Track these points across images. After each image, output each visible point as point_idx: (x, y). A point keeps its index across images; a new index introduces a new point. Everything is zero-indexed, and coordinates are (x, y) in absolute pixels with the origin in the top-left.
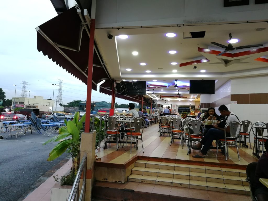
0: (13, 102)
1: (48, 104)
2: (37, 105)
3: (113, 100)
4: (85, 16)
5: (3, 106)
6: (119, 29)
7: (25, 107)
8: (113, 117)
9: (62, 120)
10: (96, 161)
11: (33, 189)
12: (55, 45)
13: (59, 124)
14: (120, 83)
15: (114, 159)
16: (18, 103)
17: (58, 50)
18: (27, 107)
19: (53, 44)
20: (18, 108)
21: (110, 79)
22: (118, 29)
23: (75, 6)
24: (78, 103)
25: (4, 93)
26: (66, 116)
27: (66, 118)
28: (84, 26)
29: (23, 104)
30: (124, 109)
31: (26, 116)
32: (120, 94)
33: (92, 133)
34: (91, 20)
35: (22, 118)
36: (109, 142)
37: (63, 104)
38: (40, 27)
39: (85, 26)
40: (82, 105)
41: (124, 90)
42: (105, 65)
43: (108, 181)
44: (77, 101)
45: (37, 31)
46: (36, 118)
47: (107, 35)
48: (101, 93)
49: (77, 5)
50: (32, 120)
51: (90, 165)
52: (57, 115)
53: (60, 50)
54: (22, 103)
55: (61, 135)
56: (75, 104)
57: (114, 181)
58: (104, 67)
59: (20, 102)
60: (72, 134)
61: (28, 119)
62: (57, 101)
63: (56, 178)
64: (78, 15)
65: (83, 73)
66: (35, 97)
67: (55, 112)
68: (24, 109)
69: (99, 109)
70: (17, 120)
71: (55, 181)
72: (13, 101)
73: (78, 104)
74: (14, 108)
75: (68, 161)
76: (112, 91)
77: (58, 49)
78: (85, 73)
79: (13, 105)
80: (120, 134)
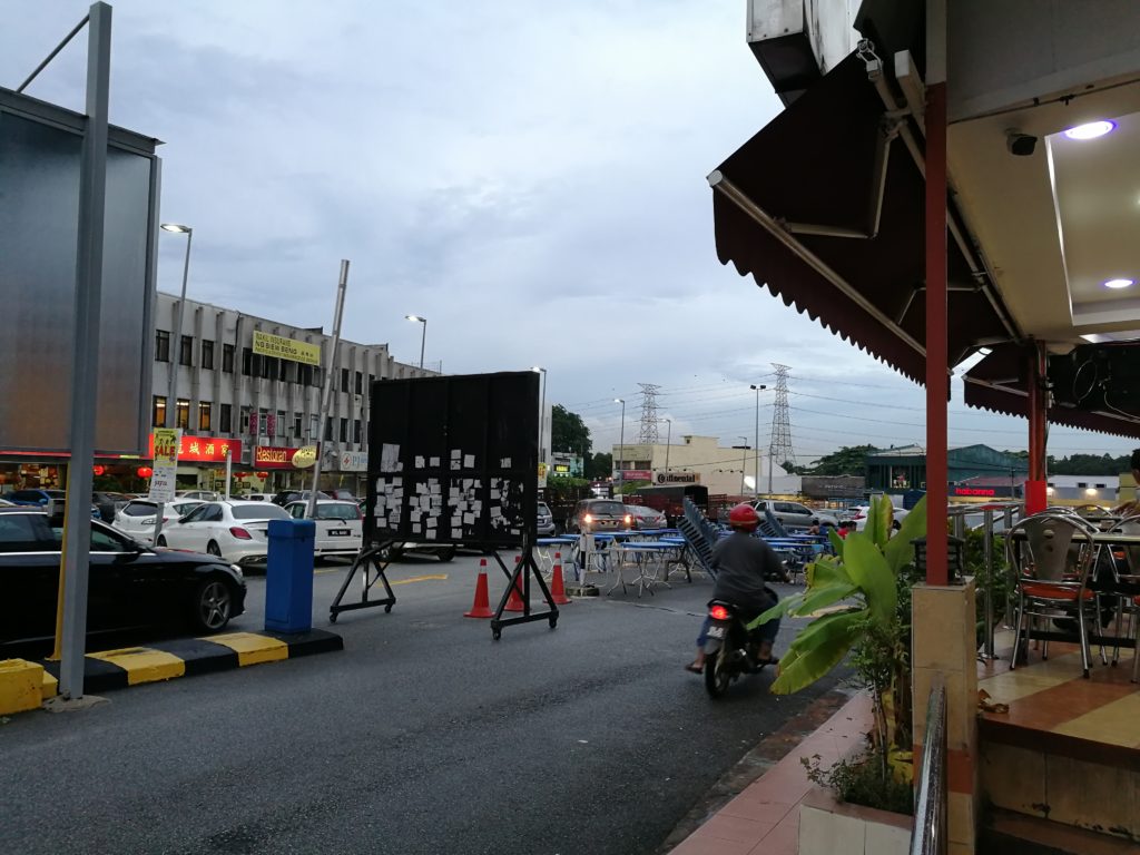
0: (617, 462)
1: (738, 466)
2: (696, 470)
3: (1038, 437)
4: (903, 84)
5: (585, 477)
6: (1066, 99)
7: (655, 480)
8: (1052, 518)
9: (799, 530)
10: (987, 716)
11: (724, 798)
12: (776, 226)
13: (789, 546)
14: (1070, 355)
15: (1078, 715)
16: (633, 466)
17: (787, 244)
18: (661, 478)
19: (770, 226)
20: (632, 481)
21: (1016, 340)
22: (1062, 99)
23: (856, 51)
24: (861, 456)
25: (585, 431)
26: (816, 515)
27: (816, 522)
28: (895, 125)
29: (649, 468)
30: (1091, 480)
31: (662, 514)
32: (1074, 406)
33: (964, 587)
34: (927, 94)
35: (648, 522)
36: (1037, 636)
37: (798, 463)
38: (724, 168)
39: (900, 124)
40: (878, 467)
41: (1097, 383)
42: (994, 276)
43: (1052, 816)
44: (853, 451)
45: (713, 187)
46: (703, 522)
47: (1006, 139)
48: (971, 406)
49: (866, 42)
50: (687, 530)
51: (962, 734)
52: (776, 510)
53: (796, 243)
54: (644, 465)
55: (816, 591)
56: (849, 462)
57: (1085, 820)
58: (985, 288)
59: (637, 463)
60: (865, 589)
61: (671, 524)
62: (772, 454)
63: (810, 765)
64: (872, 85)
65: (891, 325)
66: (688, 440)
67: (768, 497)
68: (651, 486)
69: (956, 483)
70: (633, 529)
71: (809, 778)
72: (616, 457)
73: (860, 463)
74: (623, 484)
75: (846, 705)
76: (1031, 395)
77: (787, 240)
78: (901, 326)
79: (615, 474)
80: (1094, 603)
